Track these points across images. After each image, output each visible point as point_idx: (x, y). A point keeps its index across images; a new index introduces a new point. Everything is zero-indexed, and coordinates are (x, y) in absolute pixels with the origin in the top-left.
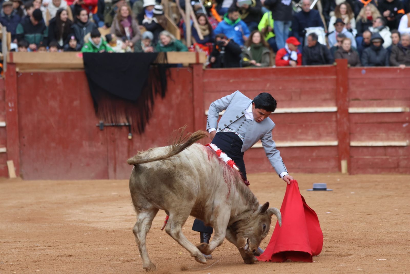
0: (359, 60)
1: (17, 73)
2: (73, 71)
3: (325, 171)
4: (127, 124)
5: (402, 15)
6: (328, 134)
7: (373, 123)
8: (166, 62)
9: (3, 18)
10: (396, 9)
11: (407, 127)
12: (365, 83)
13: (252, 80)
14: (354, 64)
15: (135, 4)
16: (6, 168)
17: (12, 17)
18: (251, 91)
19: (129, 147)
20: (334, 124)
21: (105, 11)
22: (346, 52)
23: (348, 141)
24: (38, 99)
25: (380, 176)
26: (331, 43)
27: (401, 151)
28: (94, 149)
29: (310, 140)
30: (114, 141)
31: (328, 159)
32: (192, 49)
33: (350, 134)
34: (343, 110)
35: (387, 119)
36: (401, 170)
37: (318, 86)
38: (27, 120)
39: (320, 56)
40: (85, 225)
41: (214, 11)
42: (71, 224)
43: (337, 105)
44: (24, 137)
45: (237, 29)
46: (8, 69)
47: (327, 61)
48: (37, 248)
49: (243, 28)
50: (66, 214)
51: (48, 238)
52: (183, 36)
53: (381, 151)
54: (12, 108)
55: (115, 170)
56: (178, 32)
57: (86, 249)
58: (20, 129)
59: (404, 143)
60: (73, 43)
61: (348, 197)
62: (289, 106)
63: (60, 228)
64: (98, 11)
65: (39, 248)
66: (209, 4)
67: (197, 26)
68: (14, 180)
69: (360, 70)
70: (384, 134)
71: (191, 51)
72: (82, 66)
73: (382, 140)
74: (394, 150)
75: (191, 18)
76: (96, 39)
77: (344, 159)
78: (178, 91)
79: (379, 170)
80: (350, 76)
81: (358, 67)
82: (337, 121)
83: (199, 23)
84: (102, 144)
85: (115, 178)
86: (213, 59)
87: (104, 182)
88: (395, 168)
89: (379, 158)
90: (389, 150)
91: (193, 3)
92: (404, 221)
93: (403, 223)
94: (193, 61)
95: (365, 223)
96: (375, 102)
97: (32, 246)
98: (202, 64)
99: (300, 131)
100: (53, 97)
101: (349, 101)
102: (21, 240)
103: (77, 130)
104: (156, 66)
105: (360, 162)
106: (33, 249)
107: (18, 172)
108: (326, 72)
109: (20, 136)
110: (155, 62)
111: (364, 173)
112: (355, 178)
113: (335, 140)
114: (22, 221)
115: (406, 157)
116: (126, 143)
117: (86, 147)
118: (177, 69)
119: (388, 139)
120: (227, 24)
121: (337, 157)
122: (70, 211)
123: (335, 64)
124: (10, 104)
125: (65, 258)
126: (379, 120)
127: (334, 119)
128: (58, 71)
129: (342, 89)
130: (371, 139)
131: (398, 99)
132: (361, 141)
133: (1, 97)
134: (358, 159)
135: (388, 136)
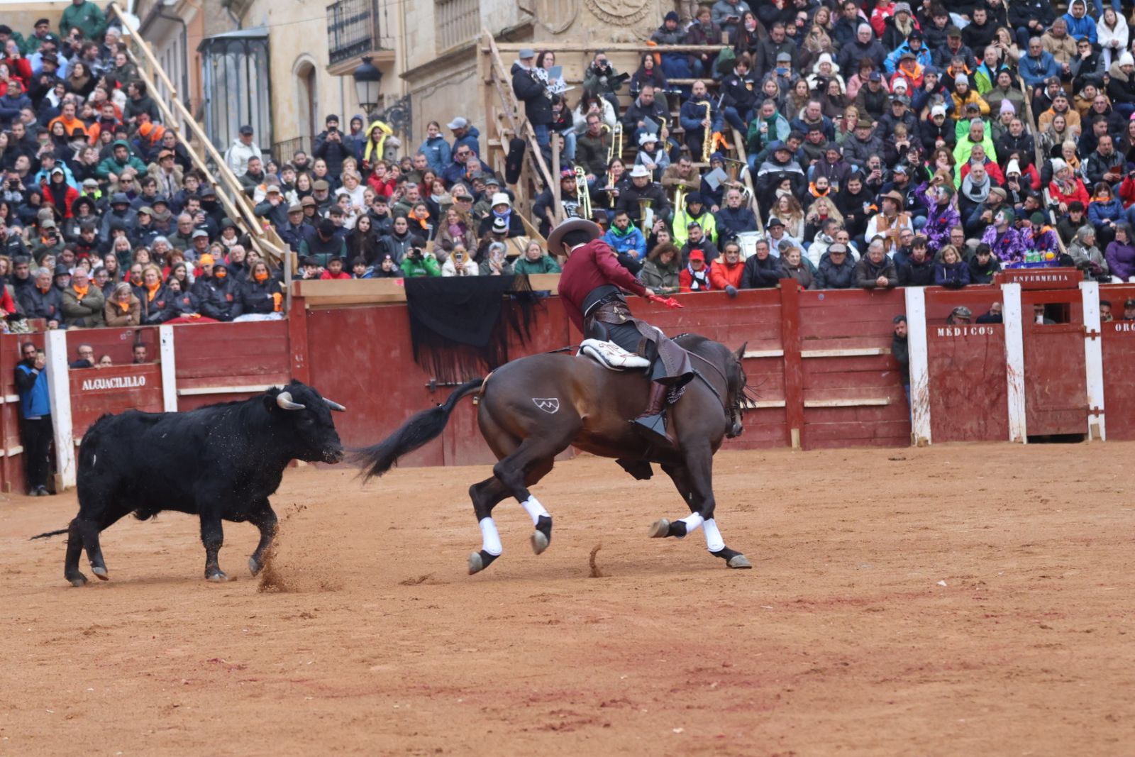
0: (813, 279)
1: (307, 310)
2: (390, 306)
3: (766, 445)
6: (771, 390)
7: (837, 372)
8: (527, 288)
9: (288, 232)
11: (887, 376)
12: (824, 313)
14: (807, 286)
17: (302, 228)
20: (779, 376)
22: (795, 268)
23: (800, 400)
24: (338, 348)
25: (848, 451)
27: (879, 413)
31: (771, 429)
33: (804, 389)
34: (792, 355)
35: (858, 366)
36: (879, 441)
37: (755, 319)
43: (783, 347)
45: (629, 242)
46: (294, 306)
47: (770, 282)
53: (851, 413)
54: (300, 363)
55: (453, 452)
59: (883, 402)
60: (388, 264)
70: (854, 389)
72: (405, 299)
73: (850, 397)
74: (868, 412)
77: (796, 427)
78: (547, 332)
79: (846, 442)
80: (802, 304)
81: (813, 290)
82: (784, 371)
85: (454, 464)
87: (437, 470)
88: (870, 439)
89: (848, 423)
90: (862, 412)
96: (840, 341)
100: (361, 345)
101: (802, 340)
103: (396, 394)
104: (513, 295)
105: (819, 431)
108: (766, 298)
110: (510, 290)
111: (826, 446)
112: (811, 455)
113: (782, 399)
115: (887, 422)
116: (469, 411)
119: (860, 396)
120: (614, 235)
121: (785, 424)
123: (779, 286)
124: (297, 358)
127: (780, 368)
128: (368, 307)
129: (789, 323)
130: (834, 396)
131: (873, 336)
132: (820, 399)
133: (283, 348)
134: (816, 427)
135: (860, 391)
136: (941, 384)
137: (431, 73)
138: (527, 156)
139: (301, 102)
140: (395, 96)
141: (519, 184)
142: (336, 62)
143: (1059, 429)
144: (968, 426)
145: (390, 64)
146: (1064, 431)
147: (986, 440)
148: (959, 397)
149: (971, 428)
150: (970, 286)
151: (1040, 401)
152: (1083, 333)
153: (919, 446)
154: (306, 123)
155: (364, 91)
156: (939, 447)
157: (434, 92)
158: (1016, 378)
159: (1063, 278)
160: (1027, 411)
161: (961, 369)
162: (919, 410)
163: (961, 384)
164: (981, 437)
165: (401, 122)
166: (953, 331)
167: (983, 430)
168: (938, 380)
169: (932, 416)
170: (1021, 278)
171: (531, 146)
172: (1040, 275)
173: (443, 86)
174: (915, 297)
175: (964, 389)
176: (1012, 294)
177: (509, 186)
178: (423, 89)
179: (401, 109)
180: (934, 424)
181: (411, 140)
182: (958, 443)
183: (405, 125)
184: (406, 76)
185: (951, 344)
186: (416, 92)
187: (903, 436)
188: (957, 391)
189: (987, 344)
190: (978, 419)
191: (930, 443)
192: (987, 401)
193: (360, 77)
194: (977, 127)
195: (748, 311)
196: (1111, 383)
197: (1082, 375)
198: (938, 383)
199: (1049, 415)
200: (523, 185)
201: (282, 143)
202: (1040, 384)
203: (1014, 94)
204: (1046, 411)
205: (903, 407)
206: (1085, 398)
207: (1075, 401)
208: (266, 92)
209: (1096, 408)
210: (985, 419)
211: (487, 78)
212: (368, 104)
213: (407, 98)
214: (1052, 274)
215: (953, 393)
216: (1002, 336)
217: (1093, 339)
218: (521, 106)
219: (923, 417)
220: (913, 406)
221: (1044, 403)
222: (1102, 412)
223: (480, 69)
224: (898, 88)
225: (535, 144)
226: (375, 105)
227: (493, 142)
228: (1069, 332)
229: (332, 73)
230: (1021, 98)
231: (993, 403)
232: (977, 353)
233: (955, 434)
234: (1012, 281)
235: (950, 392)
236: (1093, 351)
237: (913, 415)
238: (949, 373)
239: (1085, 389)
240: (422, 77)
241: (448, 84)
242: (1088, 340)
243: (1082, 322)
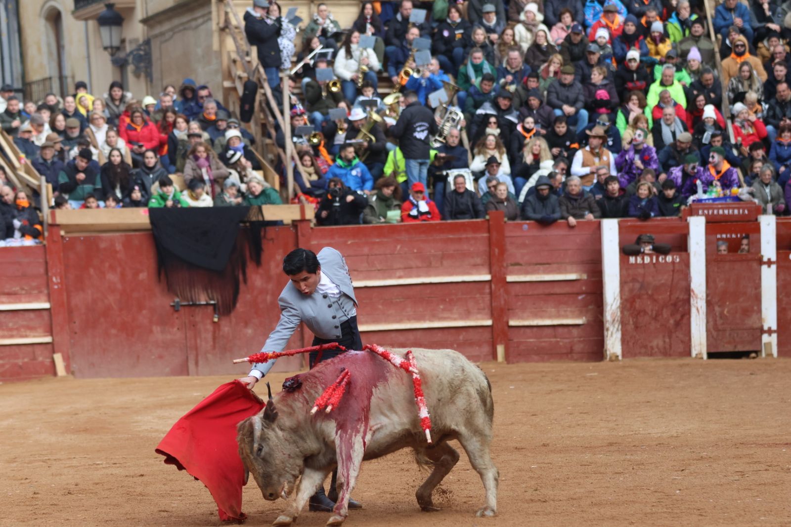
0: (518, 212)
1: (62, 237)
2: (137, 233)
4: (212, 302)
5: (576, 150)
6: (480, 310)
7: (538, 295)
8: (261, 219)
9: (42, 164)
10: (568, 143)
11: (583, 298)
12: (527, 242)
13: (377, 240)
14: (513, 218)
15: (216, 142)
16: (53, 362)
17: (53, 163)
18: (376, 255)
19: (214, 332)
20: (487, 298)
21: (178, 152)
22: (502, 201)
23: (505, 320)
24: (92, 271)
25: (547, 364)
26: (482, 189)
27: (575, 331)
28: (169, 337)
29: (455, 319)
30: (194, 325)
31: (479, 344)
32: (296, 201)
33: (509, 310)
34: (499, 280)
35: (557, 290)
36: (575, 356)
37: (465, 247)
38: (79, 300)
39: (468, 206)
40: (159, 436)
41: (323, 151)
42: (142, 435)
43: (490, 273)
44: (75, 323)
45: (354, 173)
46: (51, 233)
47: (476, 214)
48: (98, 466)
49: (362, 172)
50: (133, 422)
51: (112, 453)
52: (284, 184)
53: (550, 331)
54: (57, 284)
55: (197, 363)
56: (277, 178)
57: (161, 466)
58: (70, 311)
59: (579, 321)
60: (137, 195)
61: (506, 393)
62: (428, 275)
63: (127, 440)
64: (169, 151)
65: (101, 466)
66: (315, 140)
67: (301, 169)
68: (63, 379)
69: (521, 225)
70: (553, 310)
71: (294, 203)
72: (149, 226)
73: (550, 317)
74: (566, 330)
75: (293, 158)
76: (165, 189)
77: (501, 343)
78: (279, 257)
79: (546, 357)
80: (508, 233)
81: (519, 221)
82: (491, 293)
83: (303, 165)
84: (178, 329)
85: (197, 374)
86: (324, 214)
87: (182, 378)
88: (567, 354)
89: (547, 340)
90: (560, 330)
91: (295, 139)
92: (579, 423)
93: (579, 425)
94: (297, 217)
95: (529, 426)
96: (541, 267)
97: (92, 463)
98: (309, 221)
99: (441, 307)
100: (112, 268)
101: (507, 266)
102: (77, 457)
103: (144, 312)
104: (248, 224)
105: (522, 347)
106: (92, 467)
107: (68, 368)
108: (475, 228)
109: (70, 320)
110: (246, 219)
111: (527, 361)
112: (514, 368)
113: (488, 319)
114: (77, 431)
115: (582, 339)
116: (210, 327)
117: (158, 334)
118: (277, 228)
119: (559, 316)
120: (340, 167)
121: (491, 340)
122: (139, 418)
123: (487, 217)
124: (54, 279)
125: (135, 479)
126: (547, 291)
127: (487, 291)
128: (117, 234)
129: (497, 250)
130: (536, 316)
131: (572, 263)
132: (522, 319)
133: (42, 270)
134: (519, 343)
135: (558, 312)
136: (631, 307)
137: (169, 19)
138: (258, 98)
139: (49, 45)
140: (136, 40)
141: (252, 124)
142: (81, 7)
143: (735, 347)
144: (654, 343)
145: (131, 10)
146: (740, 348)
147: (670, 355)
148: (647, 318)
149: (657, 347)
150: (659, 218)
151: (719, 322)
152: (760, 262)
153: (611, 360)
154: (54, 64)
155: (108, 35)
156: (628, 361)
157: (171, 37)
158: (699, 301)
159: (744, 211)
160: (708, 330)
161: (650, 292)
162: (611, 329)
163: (649, 306)
164: (666, 353)
165: (142, 65)
166: (643, 259)
167: (667, 346)
168: (628, 303)
169: (623, 335)
170: (706, 212)
171: (262, 87)
172: (723, 209)
173: (180, 31)
174: (611, 228)
175: (652, 311)
176: (697, 226)
177: (243, 124)
178: (162, 34)
179: (142, 53)
180: (624, 341)
181: (151, 81)
182: (646, 358)
183: (146, 67)
184: (145, 21)
185: (641, 271)
186: (156, 36)
187: (597, 352)
188: (645, 313)
189: (673, 271)
190: (664, 337)
191: (620, 358)
192: (672, 322)
193: (103, 21)
194: (668, 72)
195: (460, 239)
196: (784, 306)
197: (758, 299)
198: (628, 305)
199: (727, 334)
200: (256, 124)
201: (33, 83)
202: (719, 306)
203: (704, 44)
204: (724, 330)
205: (597, 327)
206: (760, 319)
207: (751, 322)
208: (16, 35)
209: (770, 329)
210: (670, 337)
211: (222, 25)
212: (112, 47)
213: (147, 42)
214: (734, 208)
215: (642, 314)
216: (687, 263)
217: (769, 266)
218: (254, 50)
219: (614, 336)
220: (607, 325)
221: (723, 324)
222: (775, 332)
223: (214, 15)
224: (600, 37)
225: (266, 85)
226: (118, 49)
227: (227, 84)
228: (748, 260)
229: (78, 18)
230: (711, 47)
231: (677, 324)
232: (665, 278)
233: (643, 350)
234: (698, 215)
235: (639, 313)
236: (769, 277)
237: (606, 333)
238: (639, 297)
239: (759, 311)
240: (160, 23)
241: (185, 29)
242: (764, 268)
243: (760, 251)
